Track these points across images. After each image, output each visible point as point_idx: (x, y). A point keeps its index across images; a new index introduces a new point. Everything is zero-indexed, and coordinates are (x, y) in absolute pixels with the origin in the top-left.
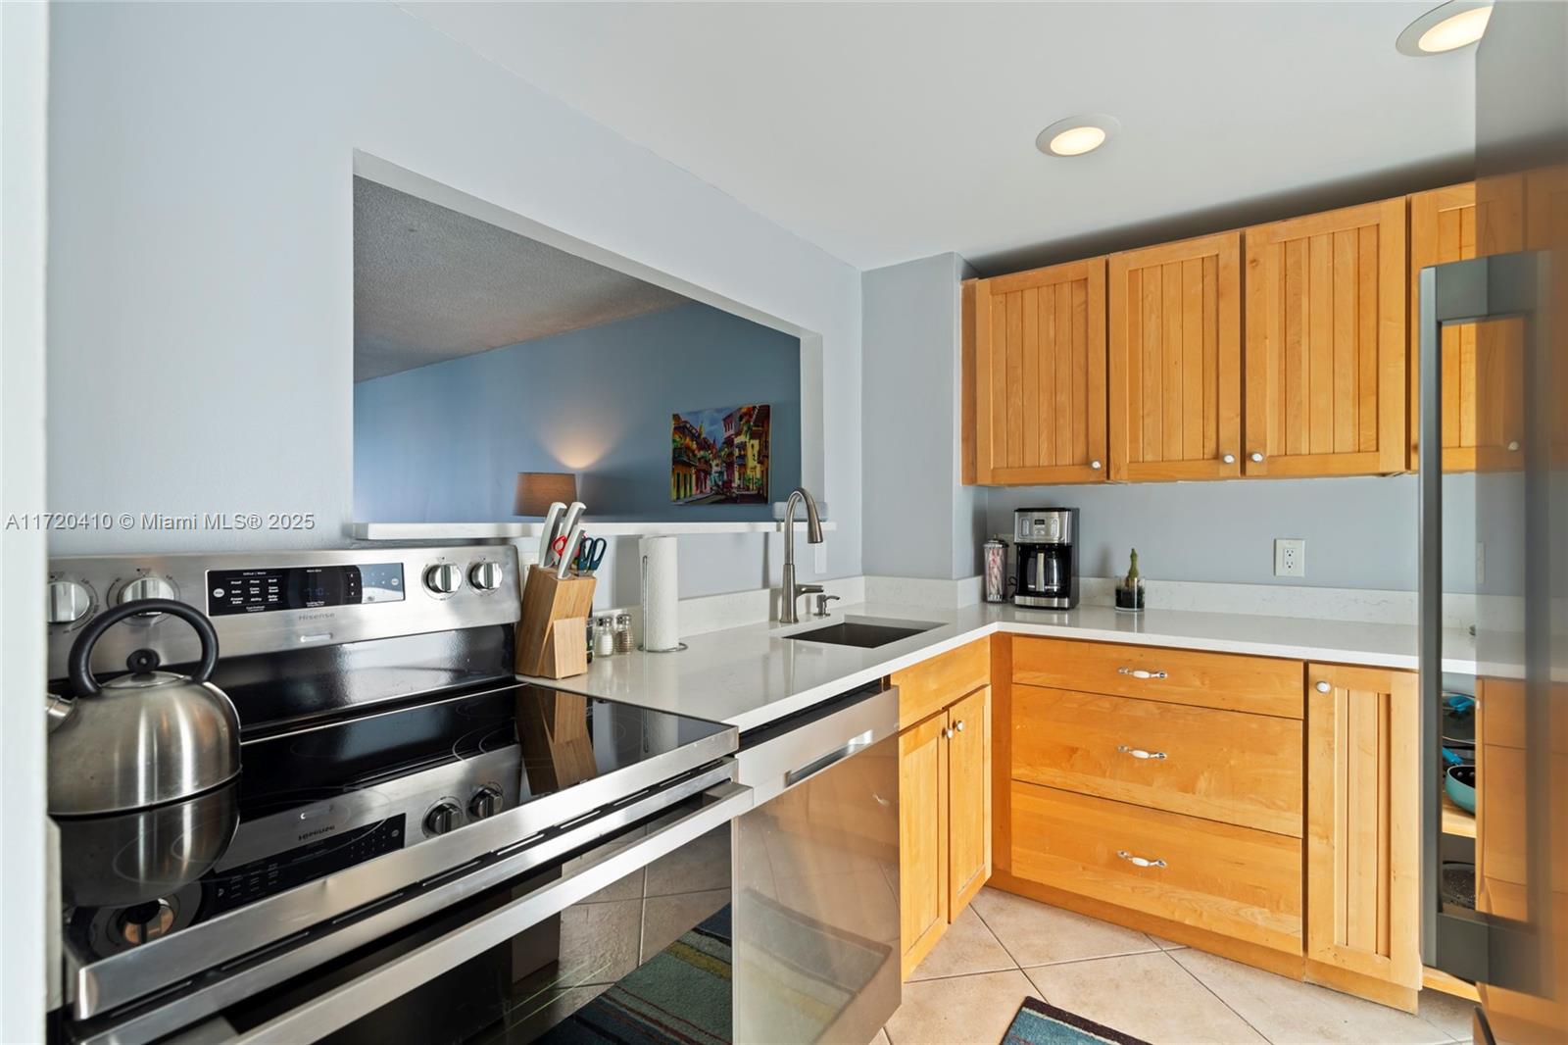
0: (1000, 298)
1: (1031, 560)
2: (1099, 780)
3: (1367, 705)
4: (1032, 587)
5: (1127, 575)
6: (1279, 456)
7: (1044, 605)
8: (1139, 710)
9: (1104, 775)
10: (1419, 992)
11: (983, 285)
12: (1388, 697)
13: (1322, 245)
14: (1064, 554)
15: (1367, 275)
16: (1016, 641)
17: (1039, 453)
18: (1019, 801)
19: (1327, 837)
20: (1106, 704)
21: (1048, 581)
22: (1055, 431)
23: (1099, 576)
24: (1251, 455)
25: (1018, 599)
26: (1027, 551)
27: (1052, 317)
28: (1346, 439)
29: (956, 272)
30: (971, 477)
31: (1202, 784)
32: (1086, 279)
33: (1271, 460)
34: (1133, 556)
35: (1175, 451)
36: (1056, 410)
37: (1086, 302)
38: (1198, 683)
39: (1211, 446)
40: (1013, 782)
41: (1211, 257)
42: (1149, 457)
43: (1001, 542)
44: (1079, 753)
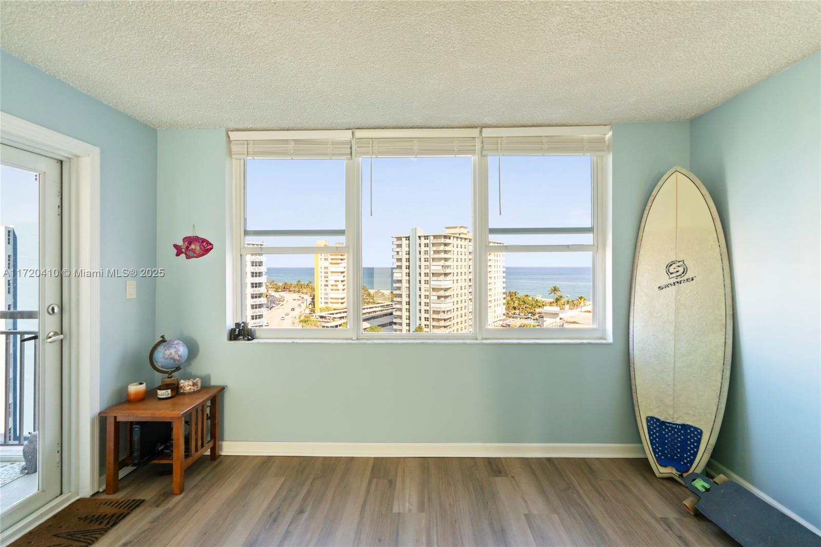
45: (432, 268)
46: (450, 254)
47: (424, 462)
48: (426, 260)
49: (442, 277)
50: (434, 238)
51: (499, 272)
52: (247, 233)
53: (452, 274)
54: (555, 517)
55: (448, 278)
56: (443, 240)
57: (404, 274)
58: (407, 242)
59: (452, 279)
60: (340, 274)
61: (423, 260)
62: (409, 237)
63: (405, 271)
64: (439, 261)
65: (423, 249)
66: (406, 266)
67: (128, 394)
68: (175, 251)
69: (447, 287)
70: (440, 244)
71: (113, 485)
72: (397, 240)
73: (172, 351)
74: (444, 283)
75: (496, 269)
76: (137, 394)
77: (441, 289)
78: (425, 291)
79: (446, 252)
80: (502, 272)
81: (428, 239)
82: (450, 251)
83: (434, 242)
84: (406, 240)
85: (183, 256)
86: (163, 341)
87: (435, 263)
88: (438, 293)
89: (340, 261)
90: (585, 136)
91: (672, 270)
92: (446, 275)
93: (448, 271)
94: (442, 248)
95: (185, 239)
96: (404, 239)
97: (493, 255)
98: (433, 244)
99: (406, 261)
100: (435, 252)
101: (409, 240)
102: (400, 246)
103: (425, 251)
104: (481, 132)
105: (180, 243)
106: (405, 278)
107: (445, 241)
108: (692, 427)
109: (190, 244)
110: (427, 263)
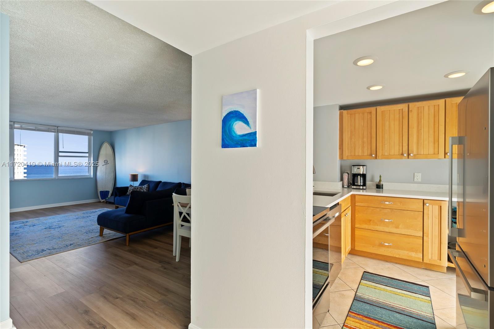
0: (349, 115)
1: (356, 178)
2: (377, 227)
3: (436, 208)
4: (356, 184)
5: (379, 181)
6: (416, 155)
7: (358, 188)
8: (386, 211)
9: (378, 226)
10: (447, 267)
11: (345, 112)
12: (441, 206)
13: (426, 108)
14: (364, 176)
15: (436, 115)
16: (356, 196)
17: (359, 152)
18: (357, 232)
19: (428, 236)
20: (378, 210)
21: (361, 183)
22: (363, 147)
23: (372, 181)
24: (410, 154)
25: (353, 187)
26: (355, 176)
27: (362, 121)
28: (431, 151)
29: (338, 108)
30: (341, 157)
31: (400, 226)
32: (371, 112)
33: (415, 155)
34: (380, 177)
35: (392, 153)
36: (363, 142)
37: (371, 117)
38: (400, 205)
39: (401, 152)
40: (356, 228)
41: (401, 109)
42: (386, 154)
43: (347, 173)
44: (372, 221)
90: (86, 132)
104: (57, 127)
108: (107, 191)
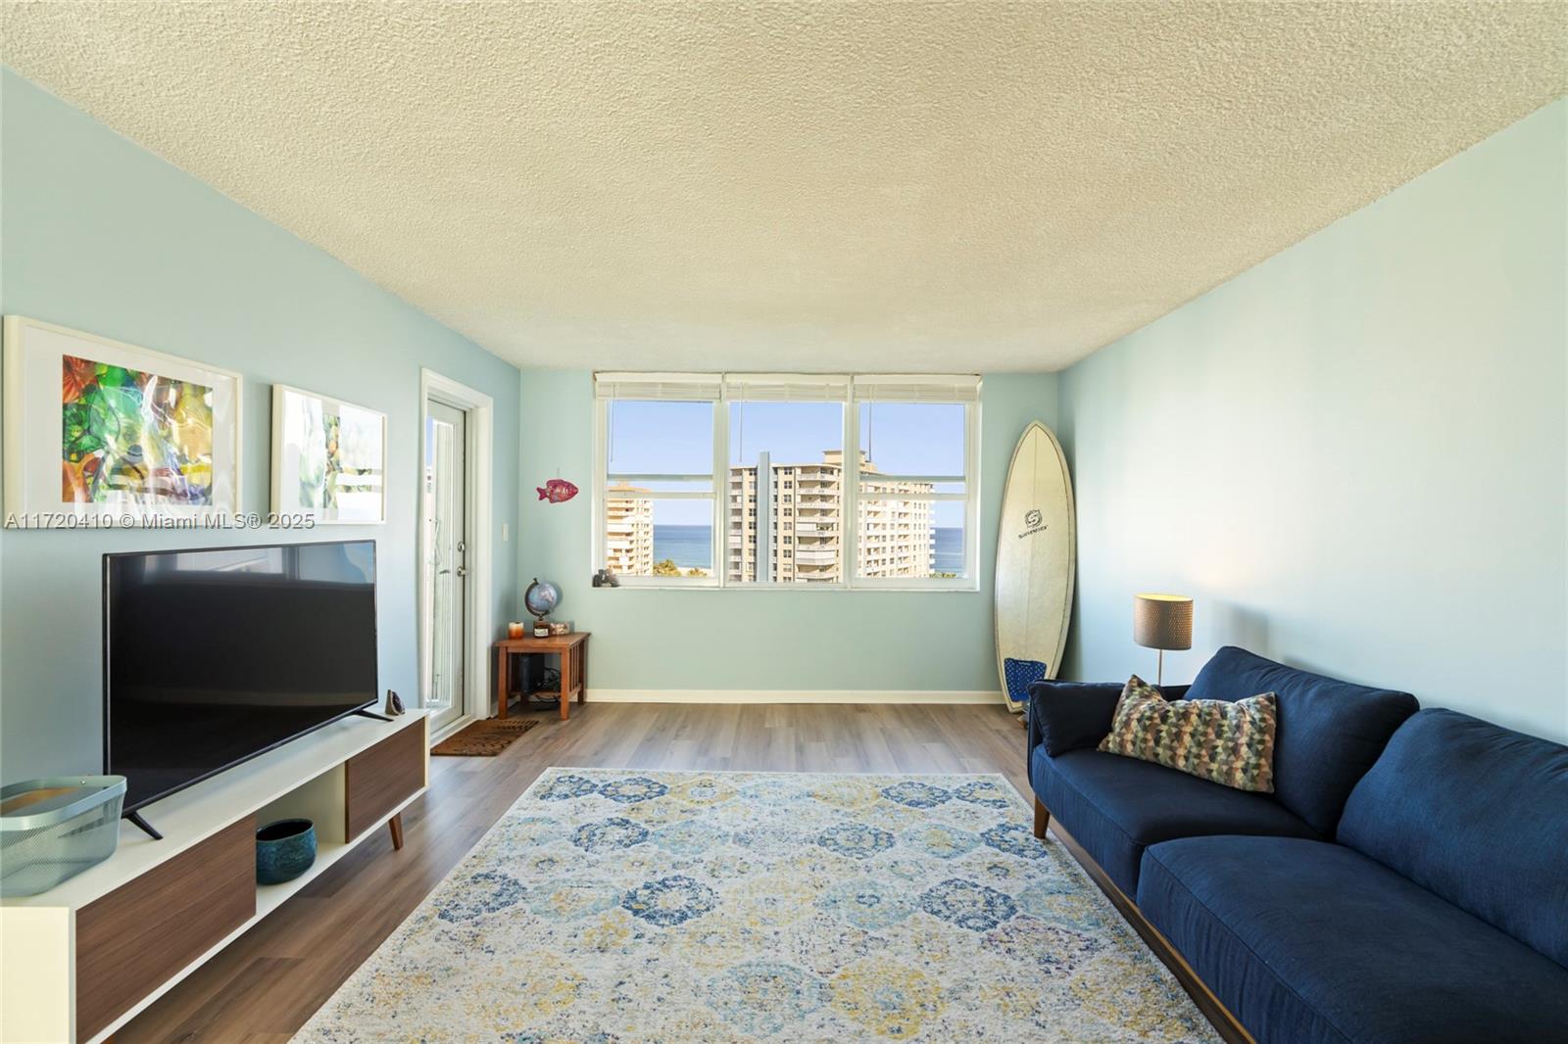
45: (798, 527)
46: (831, 501)
47: (792, 708)
48: (788, 512)
49: (817, 545)
50: (802, 472)
51: (922, 537)
52: (609, 477)
53: (835, 540)
54: (906, 730)
55: (827, 547)
56: (819, 476)
57: (746, 539)
58: (753, 478)
59: (833, 548)
60: (624, 537)
61: (781, 512)
62: (755, 470)
63: (747, 532)
64: (812, 515)
65: (782, 491)
66: (750, 523)
67: (510, 632)
68: (539, 495)
69: (826, 563)
70: (813, 483)
71: (505, 712)
72: (733, 475)
73: (546, 592)
74: (821, 555)
75: (917, 532)
76: (517, 632)
77: (815, 567)
78: (785, 570)
79: (824, 498)
80: (928, 537)
81: (791, 473)
82: (832, 497)
83: (803, 479)
84: (751, 474)
85: (547, 500)
86: (536, 583)
87: (802, 519)
88: (809, 574)
89: (623, 513)
90: (956, 385)
91: (1030, 520)
92: (824, 540)
93: (827, 534)
94: (817, 490)
95: (550, 483)
96: (746, 474)
97: (913, 505)
98: (801, 483)
99: (751, 515)
100: (805, 498)
101: (755, 474)
102: (738, 485)
103: (785, 496)
104: (852, 378)
105: (544, 486)
106: (748, 546)
107: (823, 477)
108: (1038, 663)
109: (555, 487)
110: (789, 519)
